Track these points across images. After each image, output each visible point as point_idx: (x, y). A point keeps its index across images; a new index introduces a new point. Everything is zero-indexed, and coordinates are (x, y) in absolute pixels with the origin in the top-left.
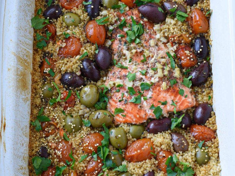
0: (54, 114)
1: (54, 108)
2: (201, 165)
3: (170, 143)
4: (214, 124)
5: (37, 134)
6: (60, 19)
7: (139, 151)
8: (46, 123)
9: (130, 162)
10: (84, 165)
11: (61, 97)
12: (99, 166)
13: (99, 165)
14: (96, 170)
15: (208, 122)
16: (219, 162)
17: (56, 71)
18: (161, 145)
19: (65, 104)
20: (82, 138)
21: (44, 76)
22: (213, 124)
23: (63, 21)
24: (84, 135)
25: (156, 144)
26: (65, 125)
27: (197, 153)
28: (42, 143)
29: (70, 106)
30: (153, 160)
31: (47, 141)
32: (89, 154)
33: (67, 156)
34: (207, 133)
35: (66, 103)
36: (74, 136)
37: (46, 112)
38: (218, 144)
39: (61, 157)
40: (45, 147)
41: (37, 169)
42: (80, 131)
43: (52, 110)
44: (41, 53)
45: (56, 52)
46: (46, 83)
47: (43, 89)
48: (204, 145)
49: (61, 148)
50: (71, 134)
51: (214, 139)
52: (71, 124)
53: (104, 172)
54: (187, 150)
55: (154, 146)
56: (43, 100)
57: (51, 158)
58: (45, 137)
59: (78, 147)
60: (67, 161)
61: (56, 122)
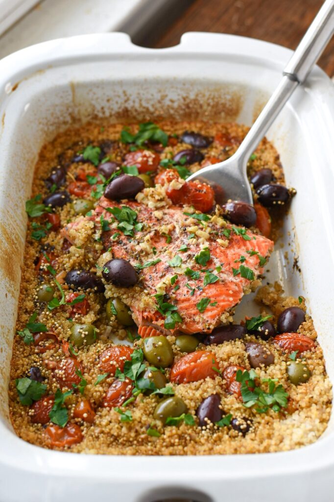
0: (53, 321)
1: (54, 314)
2: (297, 384)
3: (243, 354)
4: (311, 329)
5: (26, 347)
6: (67, 207)
7: (192, 364)
8: (41, 333)
9: (178, 384)
10: (101, 389)
11: (65, 299)
12: (127, 389)
13: (126, 387)
14: (122, 396)
15: (302, 328)
16: (326, 377)
17: (58, 269)
18: (229, 357)
19: (71, 308)
20: (98, 352)
21: (39, 274)
22: (310, 331)
23: (71, 207)
24: (102, 349)
25: (221, 356)
26: (71, 335)
27: (289, 367)
28: (33, 362)
29: (80, 312)
30: (218, 379)
31: (41, 359)
32: (110, 373)
33: (74, 376)
34: (302, 339)
35: (73, 307)
36: (85, 350)
37: (41, 319)
38: (322, 353)
39: (64, 379)
40: (38, 368)
41: (24, 395)
42: (94, 344)
43: (50, 316)
44: (38, 247)
45: (59, 245)
46: (43, 282)
47: (38, 289)
48: (298, 356)
49: (64, 366)
50: (80, 348)
51: (315, 348)
52: (81, 331)
53: (136, 397)
54: (273, 363)
55: (218, 360)
56: (38, 304)
57: (48, 383)
58: (37, 354)
59: (92, 365)
60: (73, 384)
61: (56, 332)
